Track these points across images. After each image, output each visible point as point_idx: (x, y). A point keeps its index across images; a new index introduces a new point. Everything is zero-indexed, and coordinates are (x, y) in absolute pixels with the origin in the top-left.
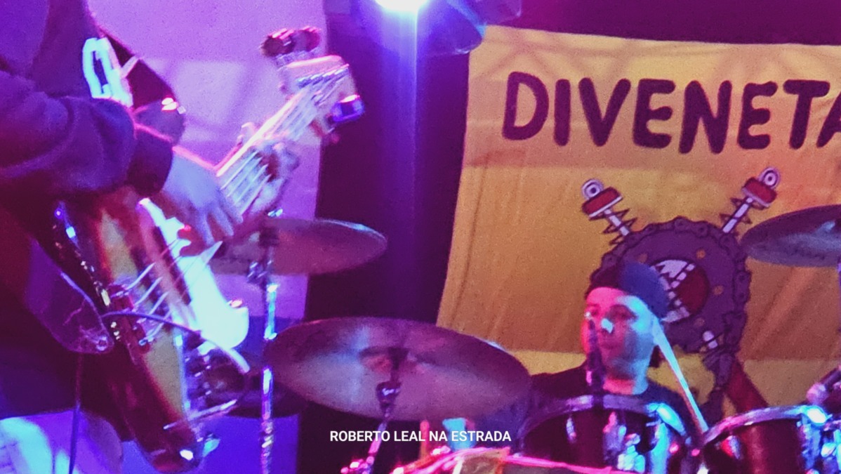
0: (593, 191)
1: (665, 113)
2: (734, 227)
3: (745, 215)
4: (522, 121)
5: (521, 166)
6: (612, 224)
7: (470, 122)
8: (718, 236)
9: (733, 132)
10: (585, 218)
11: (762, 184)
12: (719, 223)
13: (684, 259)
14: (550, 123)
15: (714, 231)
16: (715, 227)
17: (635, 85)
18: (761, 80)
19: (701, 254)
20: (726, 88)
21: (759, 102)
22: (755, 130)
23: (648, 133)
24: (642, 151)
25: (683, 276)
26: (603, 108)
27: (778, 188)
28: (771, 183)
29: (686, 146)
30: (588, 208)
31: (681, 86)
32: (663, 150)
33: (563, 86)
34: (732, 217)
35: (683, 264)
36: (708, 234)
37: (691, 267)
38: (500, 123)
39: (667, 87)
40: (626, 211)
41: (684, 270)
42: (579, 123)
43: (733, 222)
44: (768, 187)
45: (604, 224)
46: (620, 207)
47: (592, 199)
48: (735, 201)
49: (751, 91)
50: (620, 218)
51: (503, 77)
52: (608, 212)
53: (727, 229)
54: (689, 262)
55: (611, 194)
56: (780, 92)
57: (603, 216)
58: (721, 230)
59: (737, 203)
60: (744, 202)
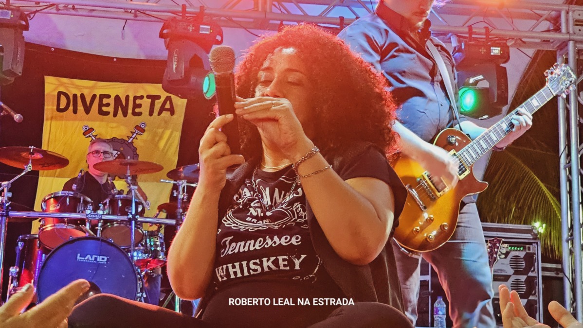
0: (86, 129)
1: (108, 105)
2: (132, 141)
3: (135, 137)
4: (62, 107)
5: (62, 120)
6: (92, 139)
7: (46, 107)
8: (127, 143)
9: (130, 111)
10: (84, 137)
11: (140, 127)
12: (127, 140)
13: (116, 150)
14: (71, 108)
15: (126, 142)
16: (126, 140)
17: (98, 96)
18: (139, 95)
19: (122, 149)
20: (127, 97)
21: (138, 102)
22: (137, 110)
23: (102, 111)
24: (101, 116)
25: (116, 156)
26: (88, 103)
27: (145, 129)
28: (143, 127)
29: (115, 115)
30: (84, 134)
31: (113, 97)
32: (108, 116)
33: (75, 96)
34: (131, 137)
35: (116, 152)
36: (124, 143)
37: (119, 153)
38: (55, 107)
39: (108, 96)
40: (96, 135)
41: (117, 153)
42: (80, 108)
43: (132, 139)
44: (142, 128)
45: (90, 139)
46: (94, 134)
47: (86, 131)
48: (132, 132)
49: (135, 98)
50: (95, 137)
51: (56, 93)
52: (91, 135)
53: (130, 141)
54: (118, 151)
55: (92, 129)
56: (145, 98)
57: (90, 136)
58: (127, 141)
59: (133, 133)
60: (135, 133)
